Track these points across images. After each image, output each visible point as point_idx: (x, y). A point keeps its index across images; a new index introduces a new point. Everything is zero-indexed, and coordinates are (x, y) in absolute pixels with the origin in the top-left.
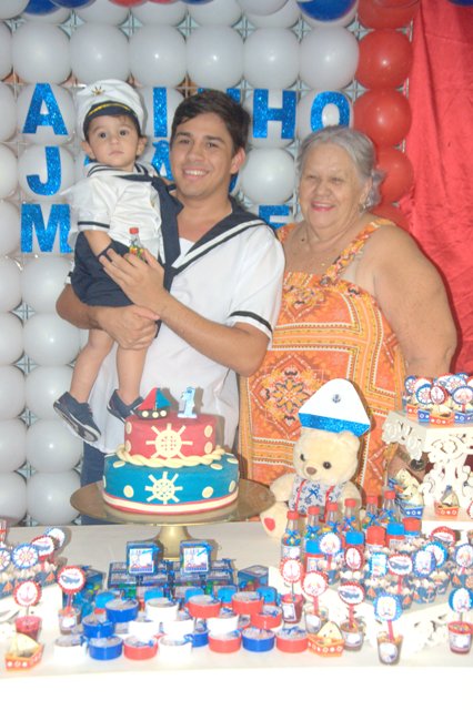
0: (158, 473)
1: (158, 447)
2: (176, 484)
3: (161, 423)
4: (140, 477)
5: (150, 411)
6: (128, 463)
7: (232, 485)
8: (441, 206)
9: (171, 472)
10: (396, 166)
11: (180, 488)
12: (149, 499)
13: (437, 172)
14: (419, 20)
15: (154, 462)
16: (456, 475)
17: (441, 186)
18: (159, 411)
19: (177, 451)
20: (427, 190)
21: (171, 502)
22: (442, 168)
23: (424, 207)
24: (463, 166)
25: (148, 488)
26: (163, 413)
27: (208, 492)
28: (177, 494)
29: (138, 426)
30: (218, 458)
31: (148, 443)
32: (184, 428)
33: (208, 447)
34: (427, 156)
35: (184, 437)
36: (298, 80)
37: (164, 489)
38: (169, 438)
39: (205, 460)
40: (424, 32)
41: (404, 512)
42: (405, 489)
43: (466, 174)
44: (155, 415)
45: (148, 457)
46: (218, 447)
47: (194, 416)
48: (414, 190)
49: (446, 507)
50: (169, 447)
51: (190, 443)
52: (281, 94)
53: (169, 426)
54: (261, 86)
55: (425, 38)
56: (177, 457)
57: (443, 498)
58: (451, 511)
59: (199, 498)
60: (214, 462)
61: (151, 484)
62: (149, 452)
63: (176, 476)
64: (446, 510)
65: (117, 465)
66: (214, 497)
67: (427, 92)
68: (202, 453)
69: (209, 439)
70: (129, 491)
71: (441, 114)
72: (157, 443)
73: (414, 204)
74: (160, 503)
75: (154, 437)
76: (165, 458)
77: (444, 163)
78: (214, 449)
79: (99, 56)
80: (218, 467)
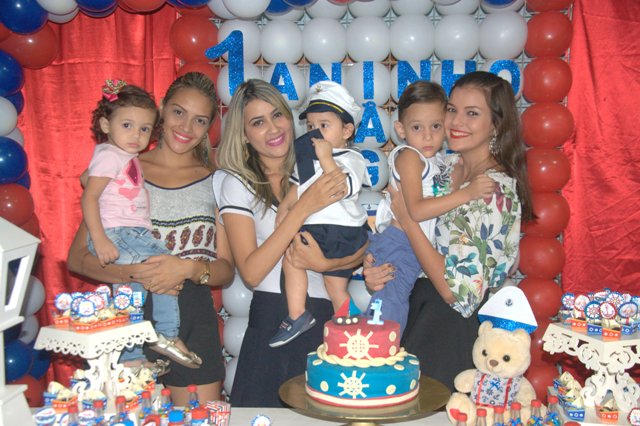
0: (348, 371)
1: (349, 349)
2: (364, 382)
3: (352, 329)
4: (334, 374)
5: (344, 318)
6: (324, 362)
7: (413, 383)
8: (597, 148)
9: (360, 371)
10: (560, 117)
11: (367, 386)
12: (341, 394)
13: (595, 120)
14: (577, 4)
15: (345, 362)
16: (616, 381)
17: (598, 132)
18: (351, 318)
19: (365, 353)
20: (586, 136)
21: (359, 397)
22: (600, 118)
23: (584, 150)
24: (617, 116)
25: (340, 384)
26: (355, 320)
27: (391, 389)
28: (364, 390)
29: (333, 331)
30: (401, 359)
31: (342, 345)
32: (371, 333)
33: (393, 350)
34: (586, 110)
35: (371, 341)
36: (479, 53)
37: (353, 385)
38: (359, 342)
39: (390, 361)
40: (582, 12)
41: (568, 414)
42: (568, 390)
43: (620, 123)
44: (348, 321)
45: (341, 357)
46: (403, 349)
47: (381, 323)
48: (575, 137)
49: (606, 411)
50: (359, 350)
51: (377, 346)
52: (464, 64)
53: (359, 331)
54: (448, 58)
55: (583, 17)
56: (365, 358)
57: (604, 402)
58: (612, 415)
59: (383, 394)
60: (398, 363)
61: (343, 381)
62: (342, 353)
63: (364, 375)
64: (607, 414)
65: (316, 363)
66: (396, 394)
67: (585, 58)
68: (387, 355)
69: (393, 344)
70: (324, 386)
71: (598, 75)
72: (349, 345)
73: (575, 147)
74: (350, 397)
75: (346, 340)
76: (355, 359)
77: (600, 114)
78: (398, 352)
79: (324, 41)
80: (400, 368)
